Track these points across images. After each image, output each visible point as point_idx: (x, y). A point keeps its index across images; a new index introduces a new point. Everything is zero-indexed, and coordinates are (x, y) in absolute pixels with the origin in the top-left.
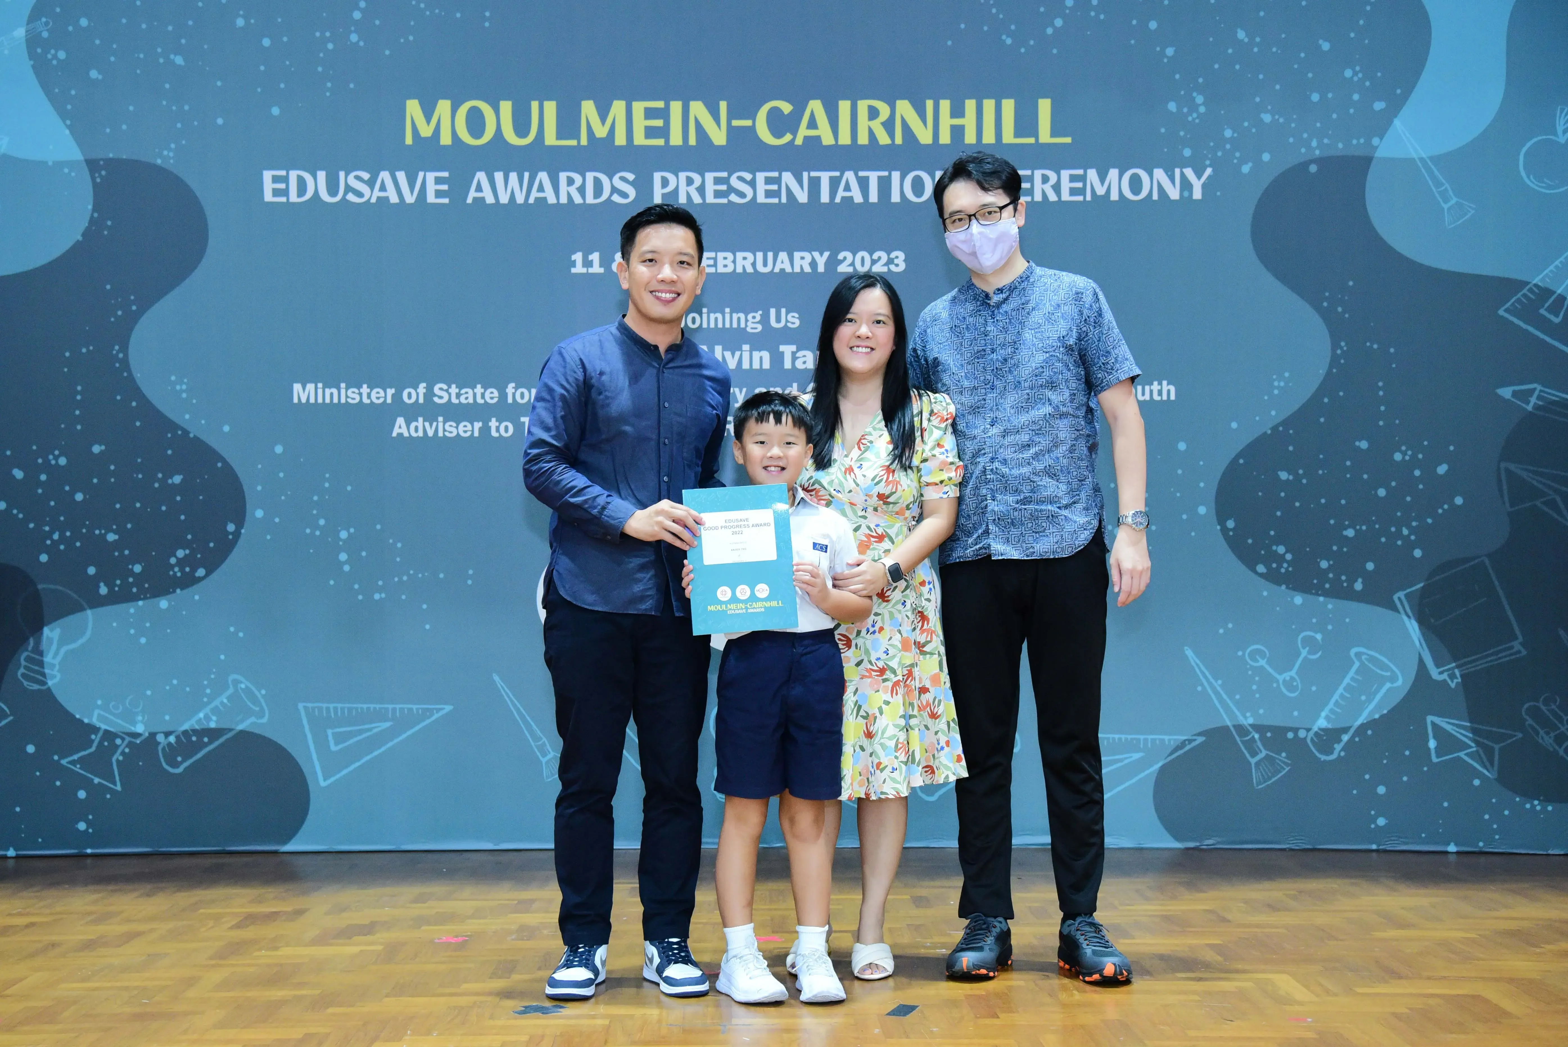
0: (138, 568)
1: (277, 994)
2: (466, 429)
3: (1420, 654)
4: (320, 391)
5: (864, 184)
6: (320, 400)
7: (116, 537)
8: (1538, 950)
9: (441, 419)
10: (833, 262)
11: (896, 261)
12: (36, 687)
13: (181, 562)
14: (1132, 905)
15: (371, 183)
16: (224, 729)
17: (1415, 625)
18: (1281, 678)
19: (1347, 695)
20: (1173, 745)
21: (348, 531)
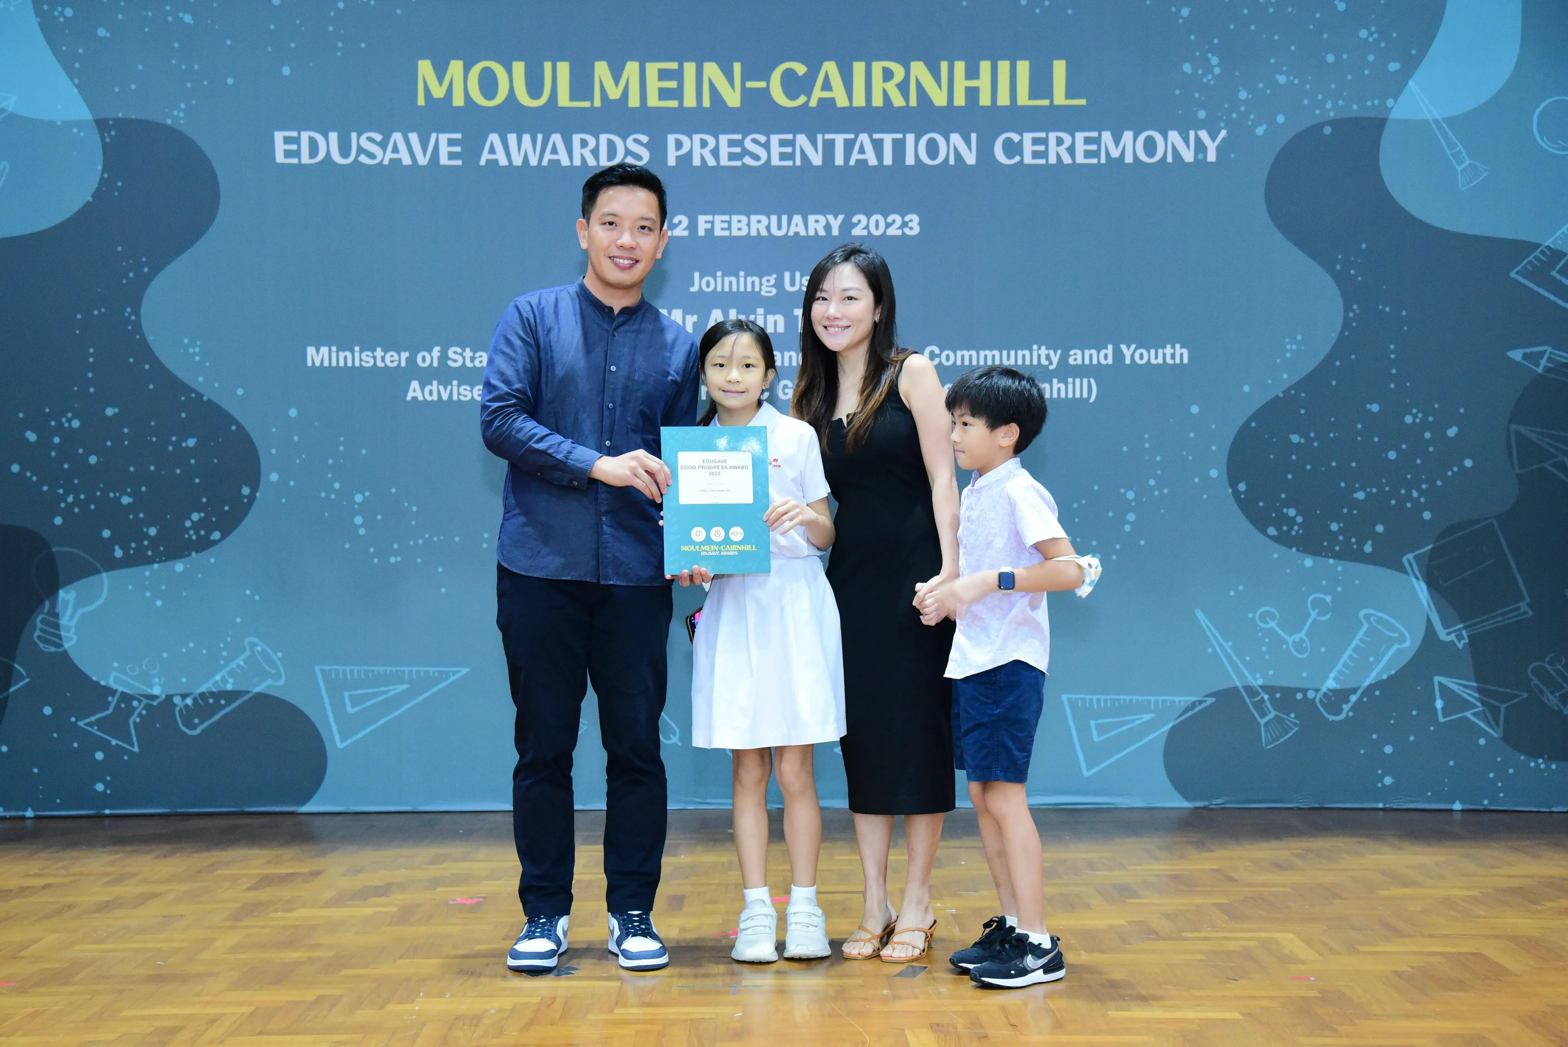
0: (153, 531)
1: (293, 955)
3: (1428, 615)
4: (334, 355)
5: (878, 146)
6: (334, 364)
7: (130, 500)
8: (1539, 908)
9: (455, 382)
10: (847, 226)
11: (910, 224)
12: (52, 649)
13: (196, 526)
14: (1140, 865)
15: (383, 145)
16: (241, 692)
17: (1424, 586)
18: (1290, 640)
19: (1356, 656)
20: (1184, 706)
21: (363, 494)
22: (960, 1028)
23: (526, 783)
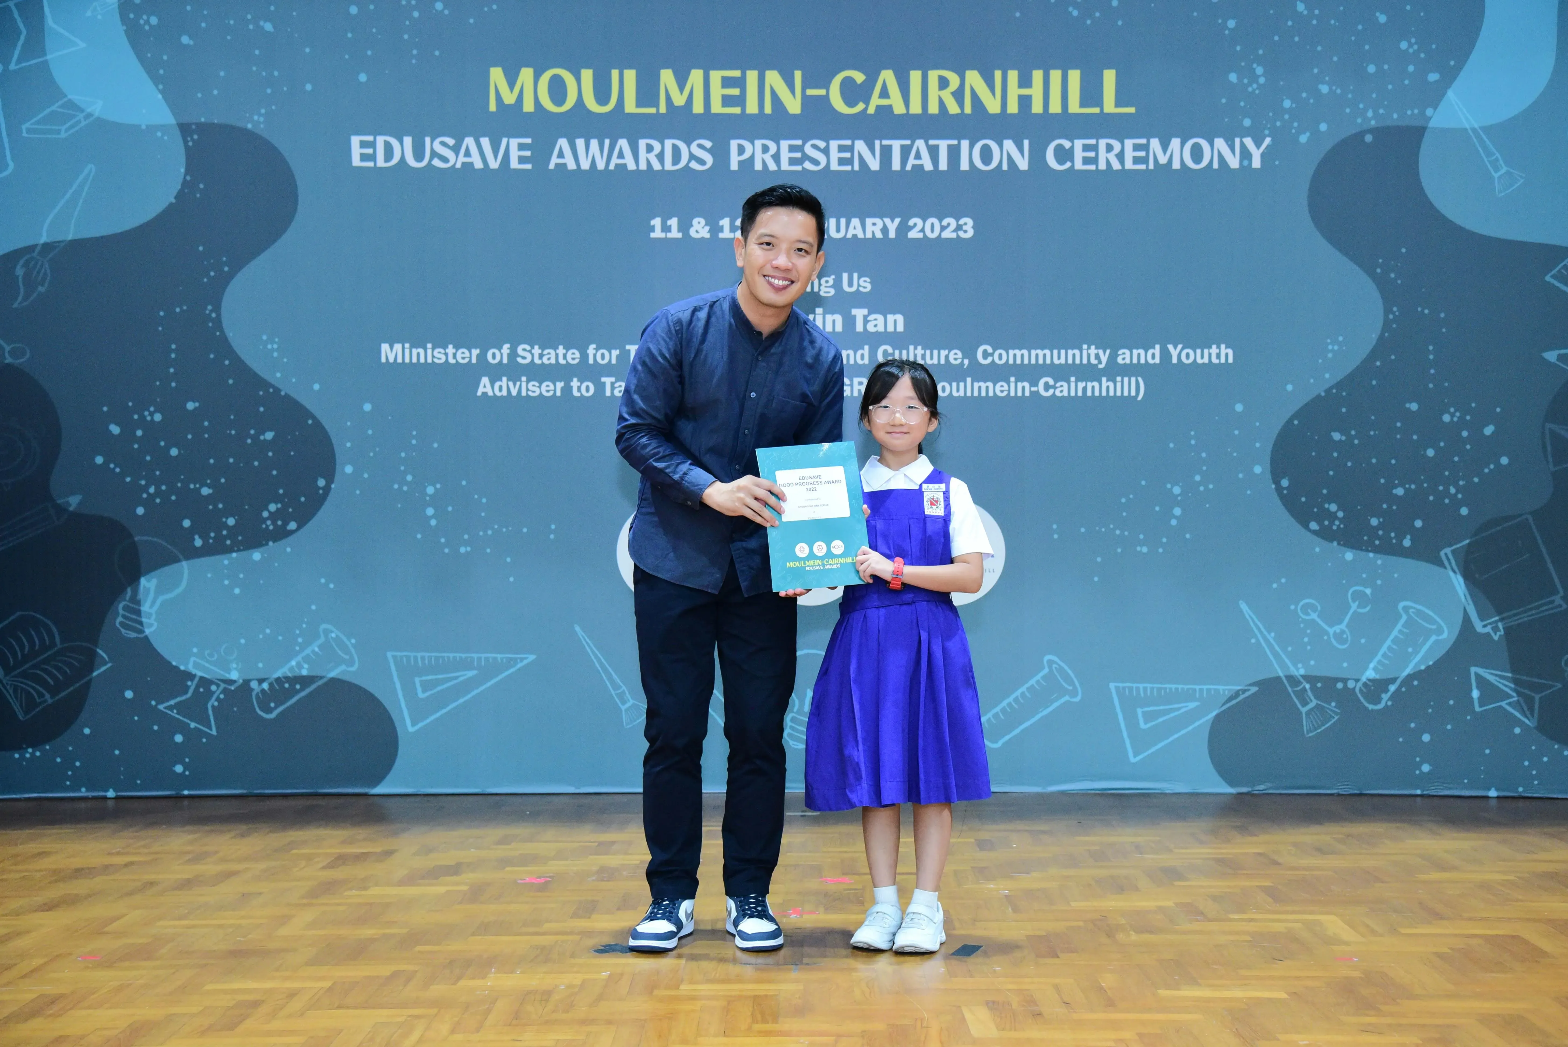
0: (231, 521)
1: (368, 932)
2: (549, 389)
3: (1465, 608)
4: (407, 352)
5: (934, 152)
6: (407, 360)
7: (210, 491)
9: (524, 379)
10: (903, 229)
11: (964, 228)
12: (133, 635)
13: (273, 516)
14: (1186, 848)
15: (456, 149)
16: (317, 677)
17: (1461, 580)
18: (1331, 631)
19: (1395, 647)
20: (1228, 694)
21: (434, 486)
22: (1015, 1005)
23: (658, 769)
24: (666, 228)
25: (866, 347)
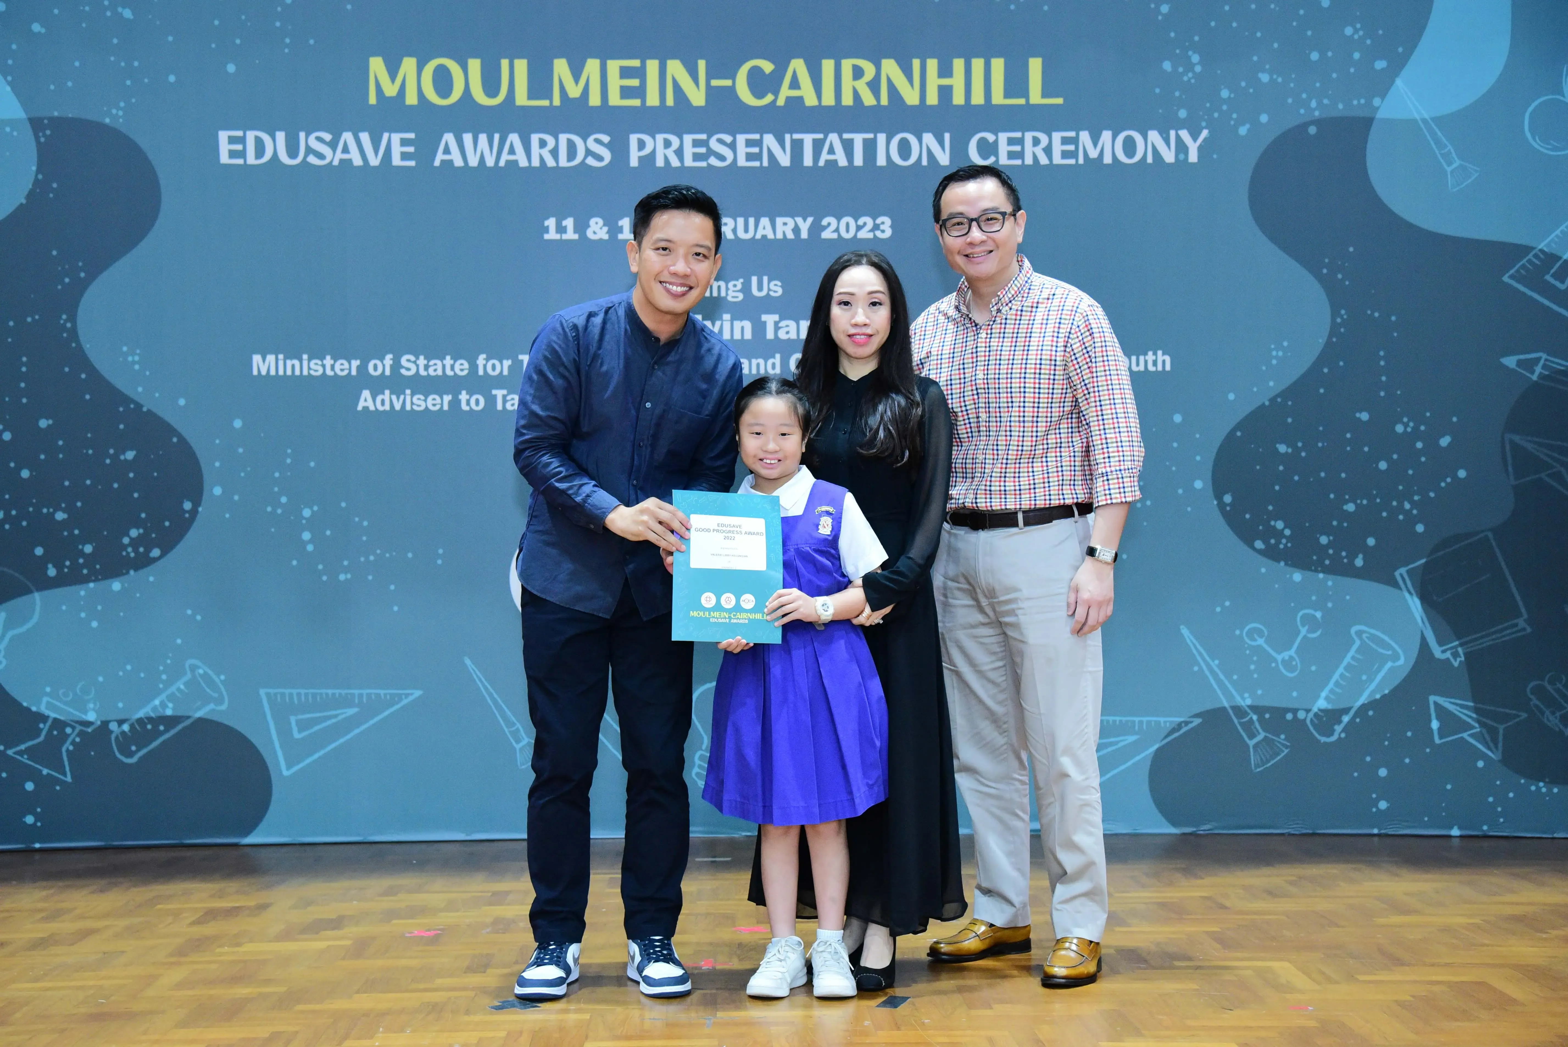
0: (88, 549)
1: (242, 991)
2: (435, 402)
3: (1422, 632)
4: (281, 363)
5: (848, 146)
6: (281, 373)
7: (65, 516)
8: (1544, 936)
9: (408, 392)
10: (816, 229)
11: (882, 227)
13: (135, 543)
14: (1127, 892)
15: (333, 145)
16: (182, 717)
17: (1417, 601)
18: (1279, 658)
19: (1347, 674)
20: (1169, 727)
21: (311, 508)
23: (542, 802)
24: (561, 229)
25: (778, 356)
